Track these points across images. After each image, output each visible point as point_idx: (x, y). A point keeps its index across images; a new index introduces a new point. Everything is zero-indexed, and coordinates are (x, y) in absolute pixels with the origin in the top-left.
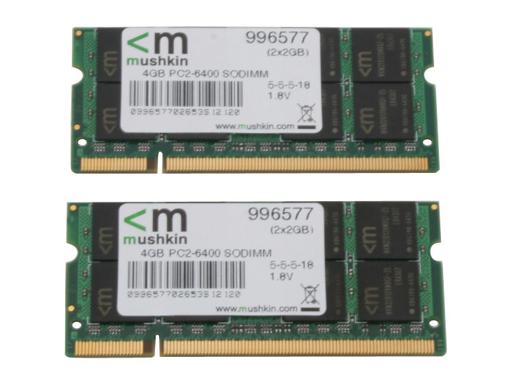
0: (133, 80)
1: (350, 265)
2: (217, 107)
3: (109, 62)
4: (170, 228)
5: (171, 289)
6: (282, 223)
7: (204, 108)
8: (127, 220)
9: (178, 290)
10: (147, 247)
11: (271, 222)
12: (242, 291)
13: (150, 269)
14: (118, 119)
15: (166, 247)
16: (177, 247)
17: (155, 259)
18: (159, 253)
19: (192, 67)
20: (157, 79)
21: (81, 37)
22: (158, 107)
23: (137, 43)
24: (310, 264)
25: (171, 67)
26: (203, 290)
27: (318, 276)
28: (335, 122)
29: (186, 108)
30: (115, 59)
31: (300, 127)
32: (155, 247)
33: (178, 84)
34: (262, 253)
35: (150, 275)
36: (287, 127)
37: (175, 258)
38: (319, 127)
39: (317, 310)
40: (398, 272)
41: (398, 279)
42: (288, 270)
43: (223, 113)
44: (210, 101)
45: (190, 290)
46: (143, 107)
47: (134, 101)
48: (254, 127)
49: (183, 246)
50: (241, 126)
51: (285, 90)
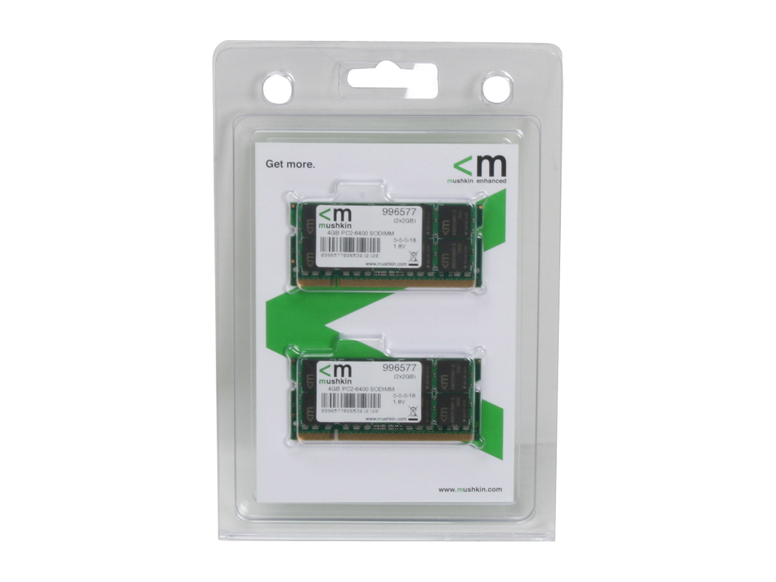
0: (322, 236)
1: (434, 394)
2: (366, 253)
3: (310, 226)
4: (343, 375)
5: (343, 408)
6: (400, 373)
7: (360, 253)
8: (321, 371)
9: (347, 409)
10: (331, 385)
11: (394, 372)
12: (379, 409)
13: (333, 397)
15: (341, 386)
16: (346, 385)
17: (336, 392)
18: (337, 389)
19: (354, 229)
20: (335, 236)
21: (294, 207)
22: (335, 253)
23: (324, 215)
24: (414, 395)
25: (342, 229)
26: (359, 409)
27: (417, 402)
28: (428, 261)
29: (350, 253)
30: (312, 224)
31: (410, 265)
32: (335, 385)
33: (346, 239)
34: (389, 389)
35: (332, 400)
36: (403, 264)
37: (345, 392)
38: (420, 264)
39: (416, 419)
40: (458, 399)
41: (458, 404)
42: (403, 399)
43: (369, 256)
44: (363, 249)
45: (353, 409)
46: (328, 252)
47: (323, 249)
48: (386, 264)
49: (349, 385)
50: (379, 264)
51: (403, 243)
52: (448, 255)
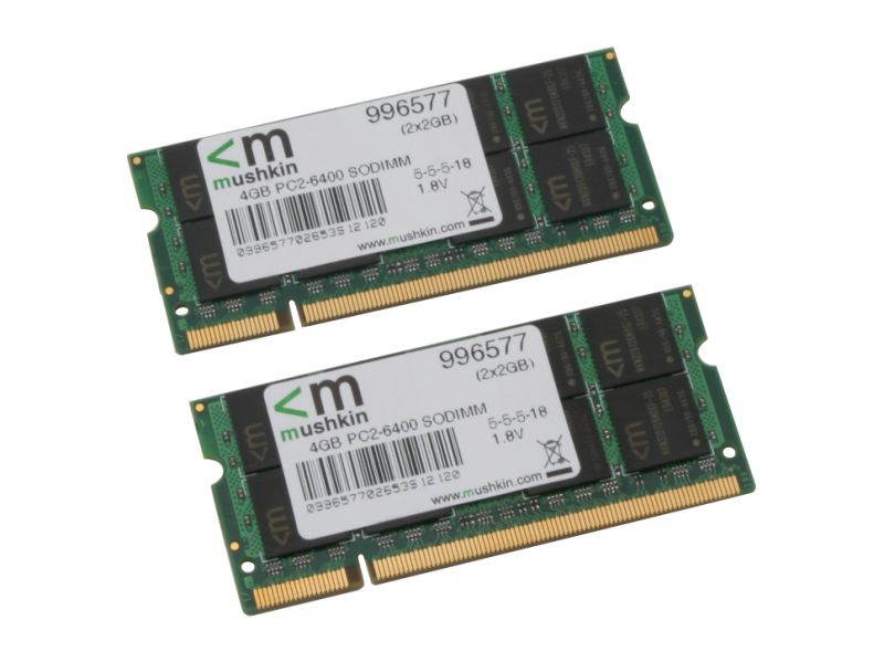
0: (229, 209)
1: (595, 398)
2: (353, 221)
3: (189, 192)
4: (339, 405)
5: (364, 489)
6: (489, 363)
7: (336, 226)
8: (279, 407)
9: (373, 488)
10: (316, 438)
11: (473, 365)
12: (460, 468)
13: (328, 467)
14: (223, 268)
15: (342, 432)
16: (356, 429)
17: (331, 452)
18: (332, 443)
19: (305, 173)
20: (262, 200)
21: (142, 165)
22: (273, 238)
23: (221, 156)
24: (543, 411)
25: (276, 179)
26: (408, 479)
27: (557, 424)
28: (518, 205)
29: (311, 231)
30: (197, 185)
31: (472, 223)
32: (327, 435)
33: (291, 201)
35: (329, 477)
36: (455, 226)
37: (358, 445)
38: (498, 217)
39: (568, 470)
40: (663, 393)
41: (667, 404)
42: (515, 426)
43: (363, 226)
44: (341, 214)
45: (390, 484)
46: (252, 243)
47: (239, 238)
48: (410, 237)
49: (363, 426)
50: (392, 239)
51: (440, 176)
52: (562, 177)
